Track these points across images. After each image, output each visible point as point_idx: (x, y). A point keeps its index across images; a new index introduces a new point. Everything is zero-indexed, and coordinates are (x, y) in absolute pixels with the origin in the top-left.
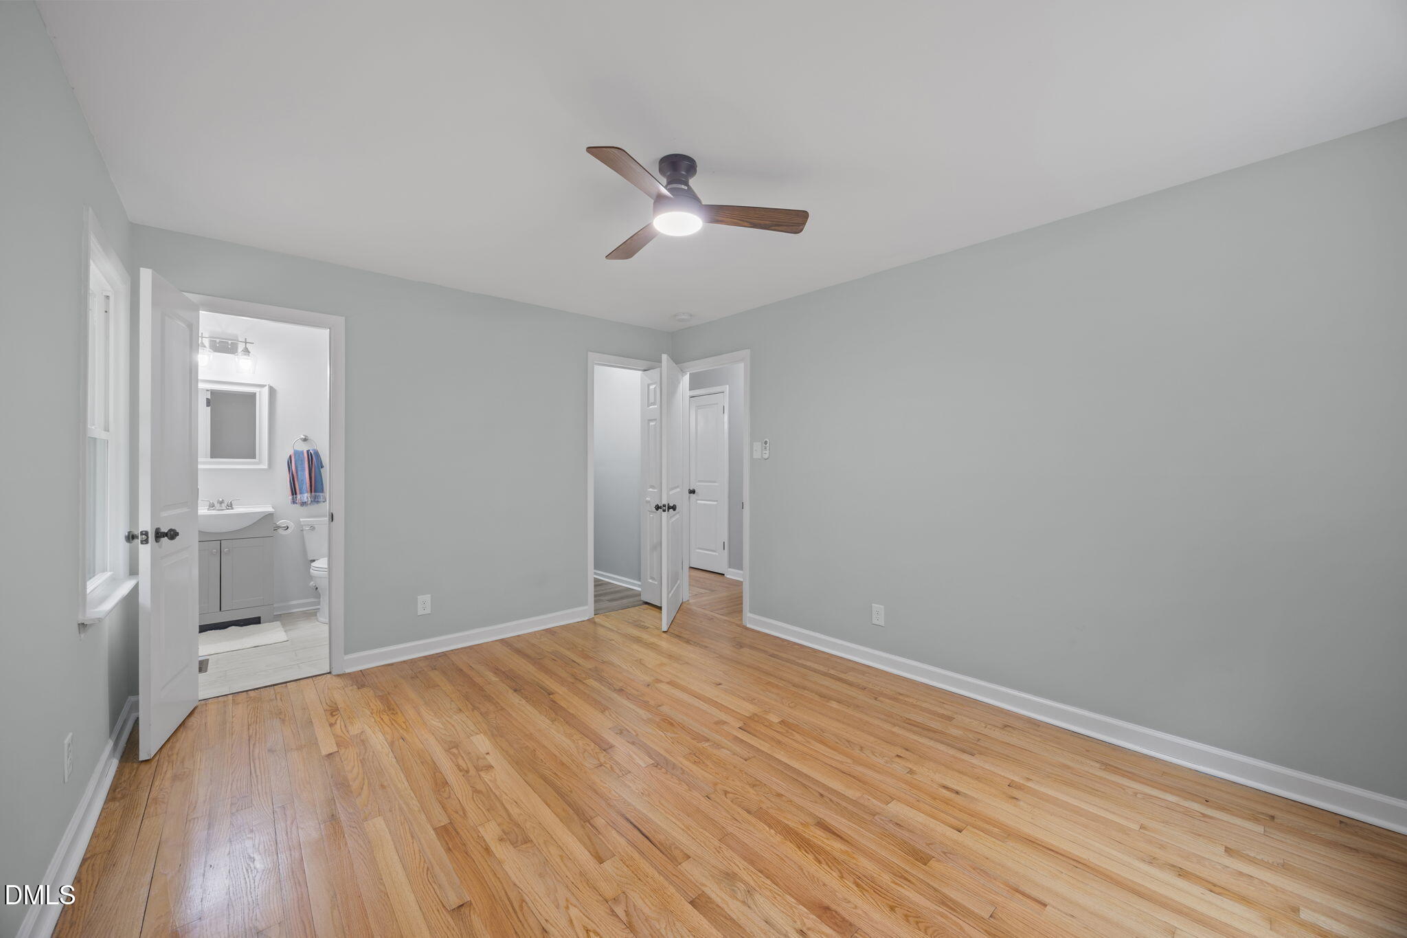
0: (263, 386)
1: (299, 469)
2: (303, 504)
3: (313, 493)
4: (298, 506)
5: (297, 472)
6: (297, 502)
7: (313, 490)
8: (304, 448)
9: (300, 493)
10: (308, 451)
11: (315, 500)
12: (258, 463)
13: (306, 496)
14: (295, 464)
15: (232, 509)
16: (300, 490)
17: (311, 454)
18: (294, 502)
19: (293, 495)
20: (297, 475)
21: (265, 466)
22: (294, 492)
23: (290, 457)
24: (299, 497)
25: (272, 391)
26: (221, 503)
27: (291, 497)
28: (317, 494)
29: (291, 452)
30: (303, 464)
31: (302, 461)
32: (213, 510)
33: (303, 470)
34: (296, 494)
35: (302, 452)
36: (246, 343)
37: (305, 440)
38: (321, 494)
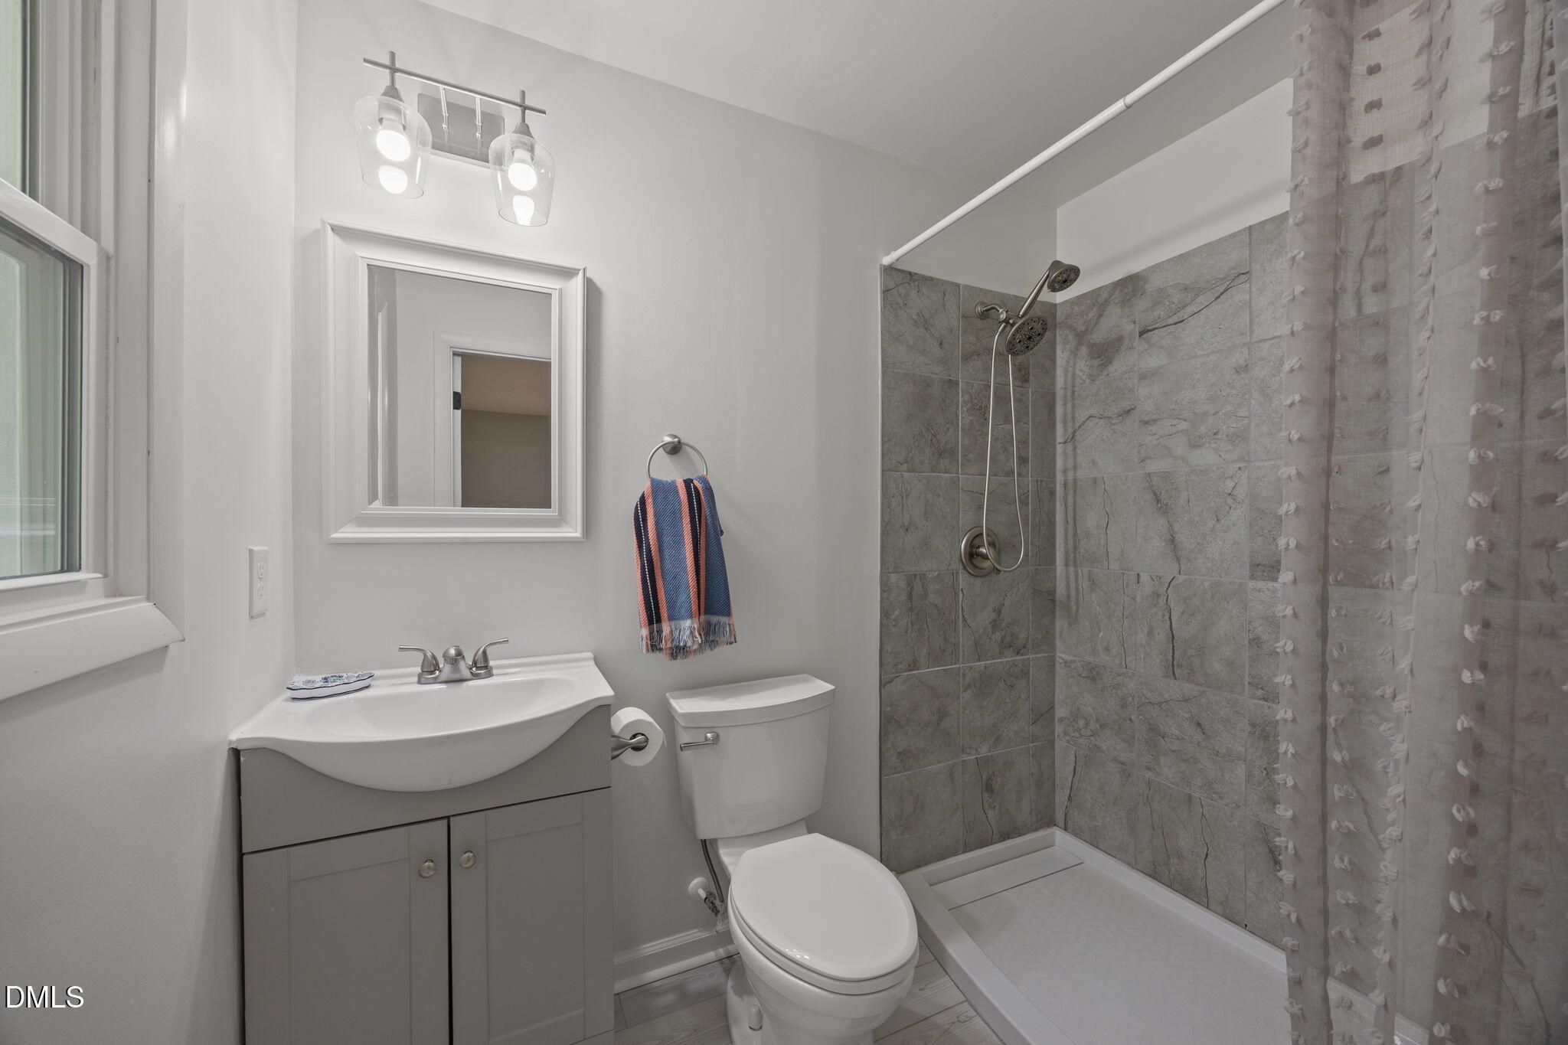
0: (567, 273)
1: (667, 539)
2: (678, 651)
3: (702, 617)
4: (661, 658)
5: (661, 550)
6: (663, 645)
7: (702, 611)
8: (671, 472)
9: (671, 618)
10: (688, 483)
11: (711, 636)
12: (559, 521)
13: (687, 628)
14: (657, 524)
15: (490, 675)
16: (671, 607)
17: (696, 488)
18: (654, 645)
19: (651, 623)
20: (662, 560)
21: (573, 531)
22: (653, 616)
23: (643, 500)
24: (666, 628)
25: (592, 294)
26: (455, 660)
27: (645, 632)
28: (714, 619)
29: (645, 486)
30: (676, 524)
31: (676, 514)
32: (435, 681)
33: (679, 542)
34: (659, 620)
35: (672, 486)
36: (525, 108)
37: (675, 449)
38: (723, 619)
